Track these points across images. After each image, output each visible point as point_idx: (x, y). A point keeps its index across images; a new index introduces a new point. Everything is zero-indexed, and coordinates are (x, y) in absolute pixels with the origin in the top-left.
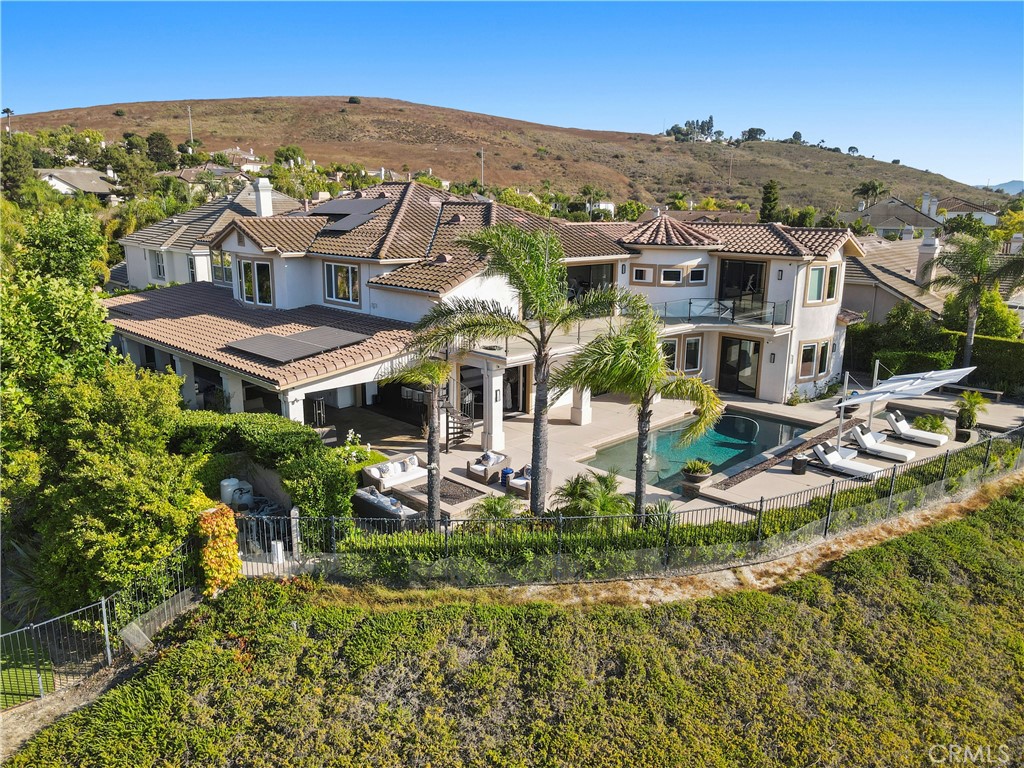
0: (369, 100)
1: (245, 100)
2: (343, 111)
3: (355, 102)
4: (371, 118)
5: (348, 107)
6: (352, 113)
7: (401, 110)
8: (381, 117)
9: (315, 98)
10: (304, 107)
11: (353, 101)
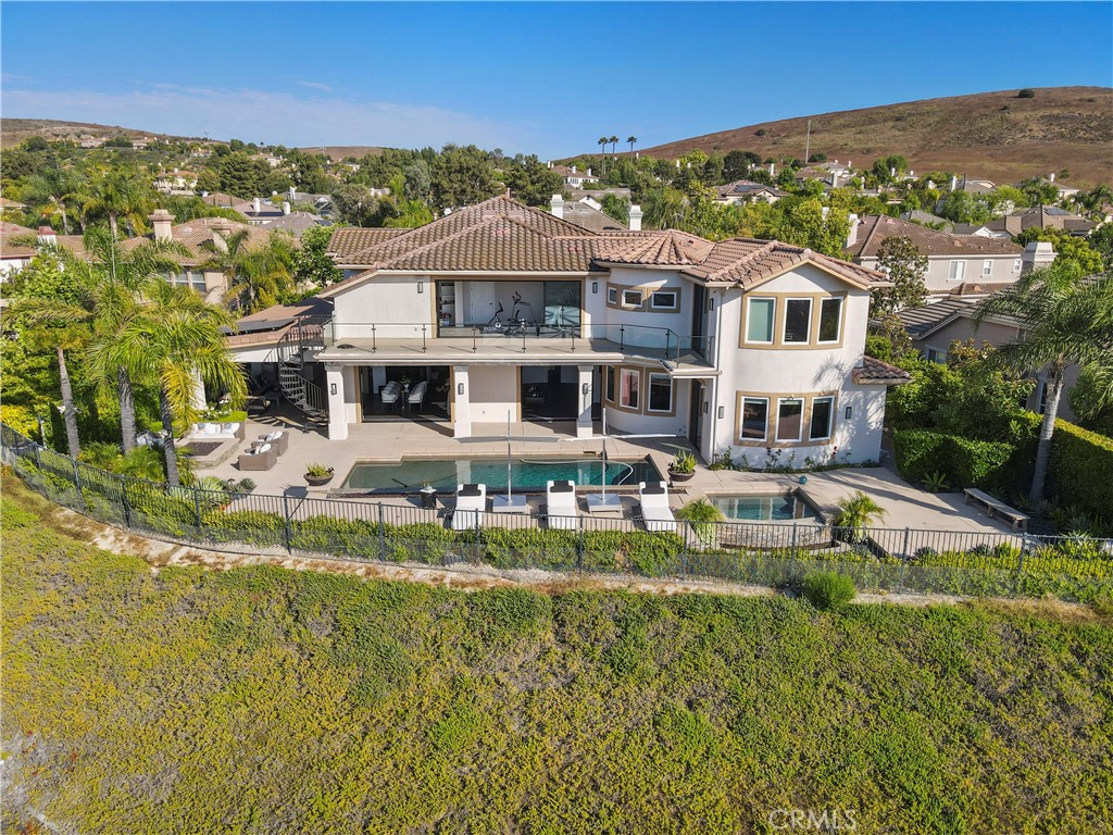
0: (1049, 91)
1: (890, 108)
2: (1005, 108)
3: (1027, 96)
4: (1041, 114)
5: (1013, 104)
6: (1016, 110)
7: (1090, 100)
8: (1056, 112)
9: (974, 96)
10: (956, 108)
11: (1024, 94)
